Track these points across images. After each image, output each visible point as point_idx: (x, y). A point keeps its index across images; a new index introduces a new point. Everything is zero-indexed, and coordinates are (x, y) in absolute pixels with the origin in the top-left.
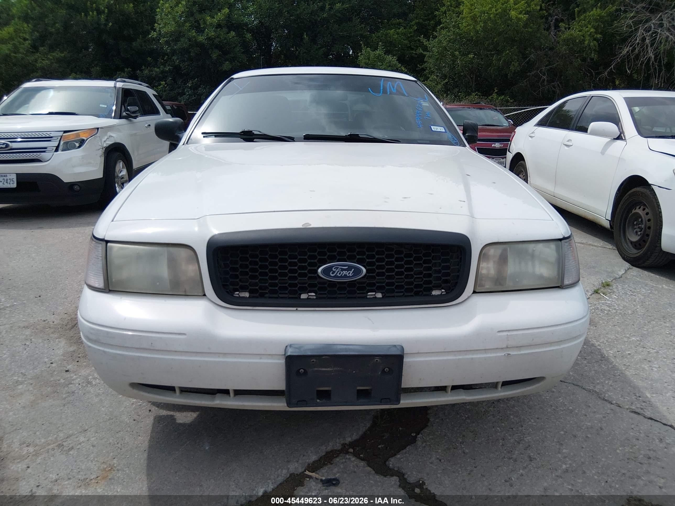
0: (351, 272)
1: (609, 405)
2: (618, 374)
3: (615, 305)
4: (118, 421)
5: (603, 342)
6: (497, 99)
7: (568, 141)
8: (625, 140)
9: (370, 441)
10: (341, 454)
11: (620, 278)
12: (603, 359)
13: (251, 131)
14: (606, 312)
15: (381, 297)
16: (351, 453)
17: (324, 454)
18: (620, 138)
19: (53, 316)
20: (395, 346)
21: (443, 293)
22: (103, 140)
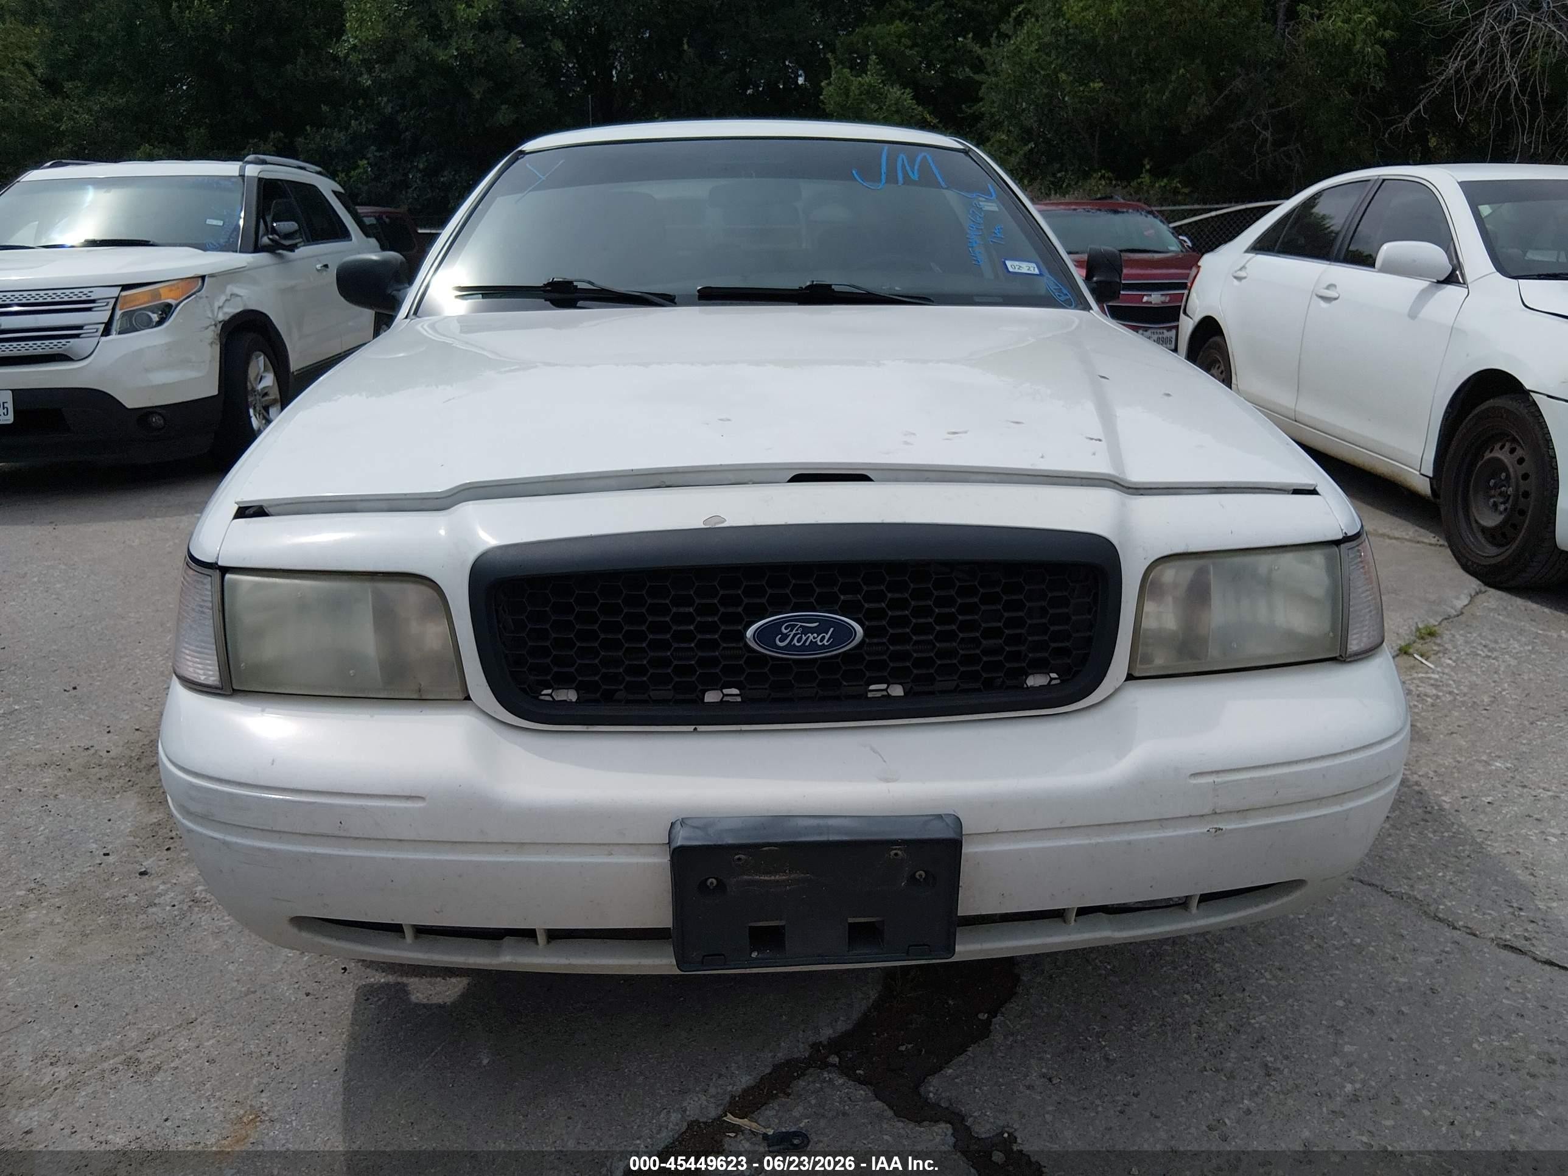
0: (827, 637)
1: (1448, 933)
2: (1467, 853)
3: (1451, 682)
4: (267, 997)
5: (1426, 776)
6: (1153, 186)
7: (1329, 287)
8: (1464, 283)
9: (877, 1036)
10: (811, 1070)
11: (1458, 616)
12: (1427, 817)
13: (571, 282)
14: (1429, 699)
15: (902, 694)
16: (834, 1065)
17: (768, 1071)
18: (1454, 279)
19: (107, 737)
20: (940, 817)
21: (1054, 682)
22: (217, 304)
